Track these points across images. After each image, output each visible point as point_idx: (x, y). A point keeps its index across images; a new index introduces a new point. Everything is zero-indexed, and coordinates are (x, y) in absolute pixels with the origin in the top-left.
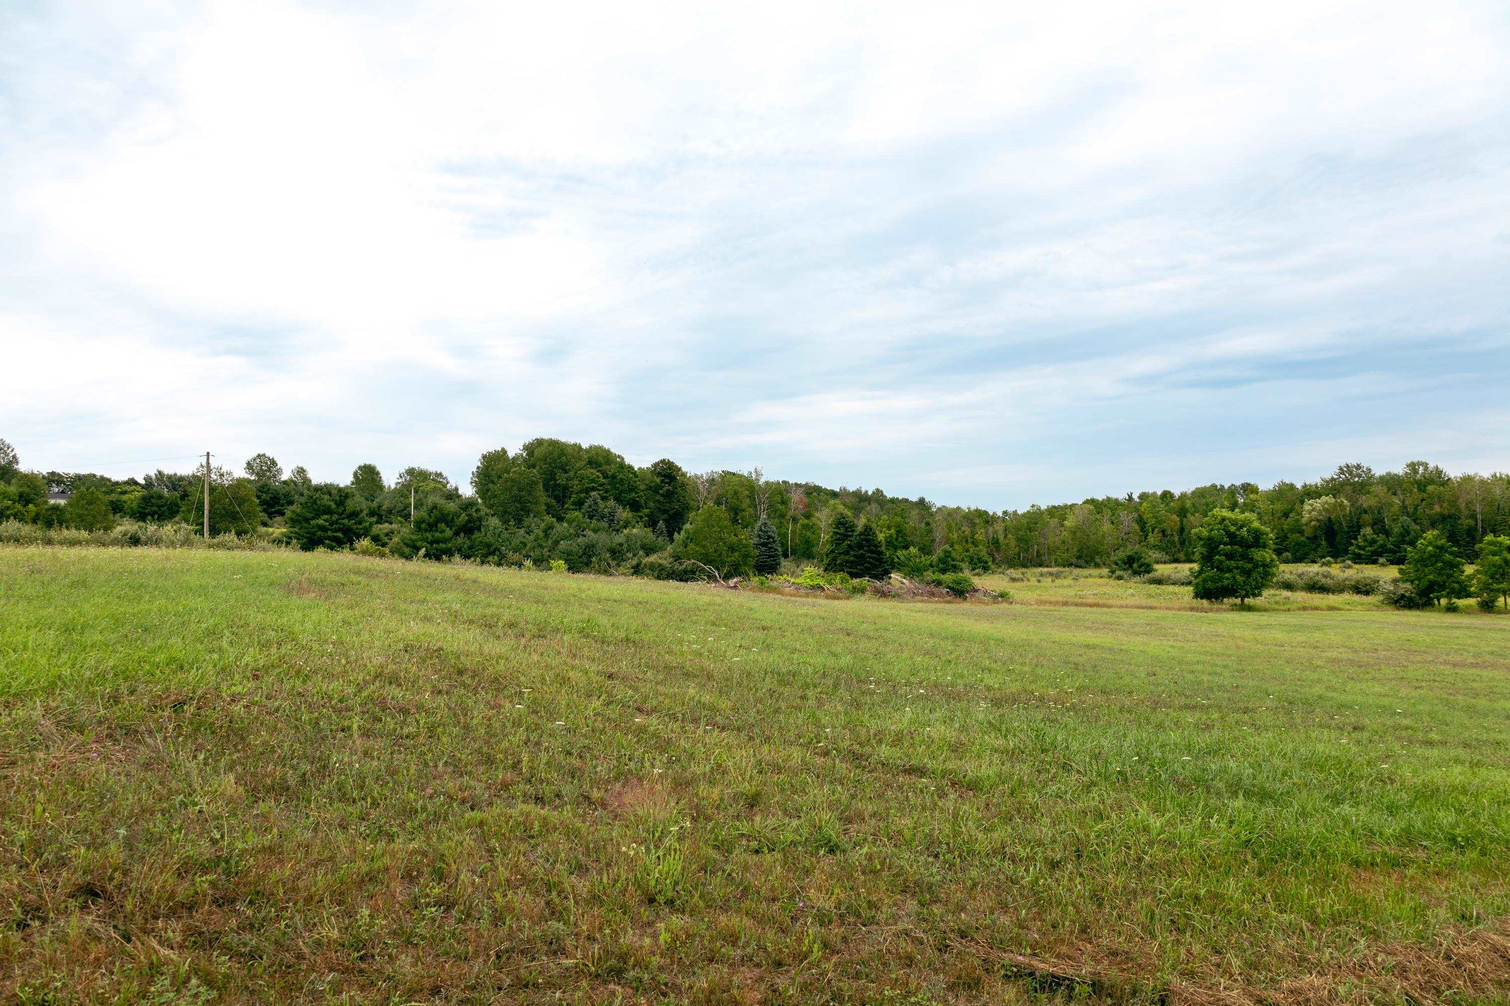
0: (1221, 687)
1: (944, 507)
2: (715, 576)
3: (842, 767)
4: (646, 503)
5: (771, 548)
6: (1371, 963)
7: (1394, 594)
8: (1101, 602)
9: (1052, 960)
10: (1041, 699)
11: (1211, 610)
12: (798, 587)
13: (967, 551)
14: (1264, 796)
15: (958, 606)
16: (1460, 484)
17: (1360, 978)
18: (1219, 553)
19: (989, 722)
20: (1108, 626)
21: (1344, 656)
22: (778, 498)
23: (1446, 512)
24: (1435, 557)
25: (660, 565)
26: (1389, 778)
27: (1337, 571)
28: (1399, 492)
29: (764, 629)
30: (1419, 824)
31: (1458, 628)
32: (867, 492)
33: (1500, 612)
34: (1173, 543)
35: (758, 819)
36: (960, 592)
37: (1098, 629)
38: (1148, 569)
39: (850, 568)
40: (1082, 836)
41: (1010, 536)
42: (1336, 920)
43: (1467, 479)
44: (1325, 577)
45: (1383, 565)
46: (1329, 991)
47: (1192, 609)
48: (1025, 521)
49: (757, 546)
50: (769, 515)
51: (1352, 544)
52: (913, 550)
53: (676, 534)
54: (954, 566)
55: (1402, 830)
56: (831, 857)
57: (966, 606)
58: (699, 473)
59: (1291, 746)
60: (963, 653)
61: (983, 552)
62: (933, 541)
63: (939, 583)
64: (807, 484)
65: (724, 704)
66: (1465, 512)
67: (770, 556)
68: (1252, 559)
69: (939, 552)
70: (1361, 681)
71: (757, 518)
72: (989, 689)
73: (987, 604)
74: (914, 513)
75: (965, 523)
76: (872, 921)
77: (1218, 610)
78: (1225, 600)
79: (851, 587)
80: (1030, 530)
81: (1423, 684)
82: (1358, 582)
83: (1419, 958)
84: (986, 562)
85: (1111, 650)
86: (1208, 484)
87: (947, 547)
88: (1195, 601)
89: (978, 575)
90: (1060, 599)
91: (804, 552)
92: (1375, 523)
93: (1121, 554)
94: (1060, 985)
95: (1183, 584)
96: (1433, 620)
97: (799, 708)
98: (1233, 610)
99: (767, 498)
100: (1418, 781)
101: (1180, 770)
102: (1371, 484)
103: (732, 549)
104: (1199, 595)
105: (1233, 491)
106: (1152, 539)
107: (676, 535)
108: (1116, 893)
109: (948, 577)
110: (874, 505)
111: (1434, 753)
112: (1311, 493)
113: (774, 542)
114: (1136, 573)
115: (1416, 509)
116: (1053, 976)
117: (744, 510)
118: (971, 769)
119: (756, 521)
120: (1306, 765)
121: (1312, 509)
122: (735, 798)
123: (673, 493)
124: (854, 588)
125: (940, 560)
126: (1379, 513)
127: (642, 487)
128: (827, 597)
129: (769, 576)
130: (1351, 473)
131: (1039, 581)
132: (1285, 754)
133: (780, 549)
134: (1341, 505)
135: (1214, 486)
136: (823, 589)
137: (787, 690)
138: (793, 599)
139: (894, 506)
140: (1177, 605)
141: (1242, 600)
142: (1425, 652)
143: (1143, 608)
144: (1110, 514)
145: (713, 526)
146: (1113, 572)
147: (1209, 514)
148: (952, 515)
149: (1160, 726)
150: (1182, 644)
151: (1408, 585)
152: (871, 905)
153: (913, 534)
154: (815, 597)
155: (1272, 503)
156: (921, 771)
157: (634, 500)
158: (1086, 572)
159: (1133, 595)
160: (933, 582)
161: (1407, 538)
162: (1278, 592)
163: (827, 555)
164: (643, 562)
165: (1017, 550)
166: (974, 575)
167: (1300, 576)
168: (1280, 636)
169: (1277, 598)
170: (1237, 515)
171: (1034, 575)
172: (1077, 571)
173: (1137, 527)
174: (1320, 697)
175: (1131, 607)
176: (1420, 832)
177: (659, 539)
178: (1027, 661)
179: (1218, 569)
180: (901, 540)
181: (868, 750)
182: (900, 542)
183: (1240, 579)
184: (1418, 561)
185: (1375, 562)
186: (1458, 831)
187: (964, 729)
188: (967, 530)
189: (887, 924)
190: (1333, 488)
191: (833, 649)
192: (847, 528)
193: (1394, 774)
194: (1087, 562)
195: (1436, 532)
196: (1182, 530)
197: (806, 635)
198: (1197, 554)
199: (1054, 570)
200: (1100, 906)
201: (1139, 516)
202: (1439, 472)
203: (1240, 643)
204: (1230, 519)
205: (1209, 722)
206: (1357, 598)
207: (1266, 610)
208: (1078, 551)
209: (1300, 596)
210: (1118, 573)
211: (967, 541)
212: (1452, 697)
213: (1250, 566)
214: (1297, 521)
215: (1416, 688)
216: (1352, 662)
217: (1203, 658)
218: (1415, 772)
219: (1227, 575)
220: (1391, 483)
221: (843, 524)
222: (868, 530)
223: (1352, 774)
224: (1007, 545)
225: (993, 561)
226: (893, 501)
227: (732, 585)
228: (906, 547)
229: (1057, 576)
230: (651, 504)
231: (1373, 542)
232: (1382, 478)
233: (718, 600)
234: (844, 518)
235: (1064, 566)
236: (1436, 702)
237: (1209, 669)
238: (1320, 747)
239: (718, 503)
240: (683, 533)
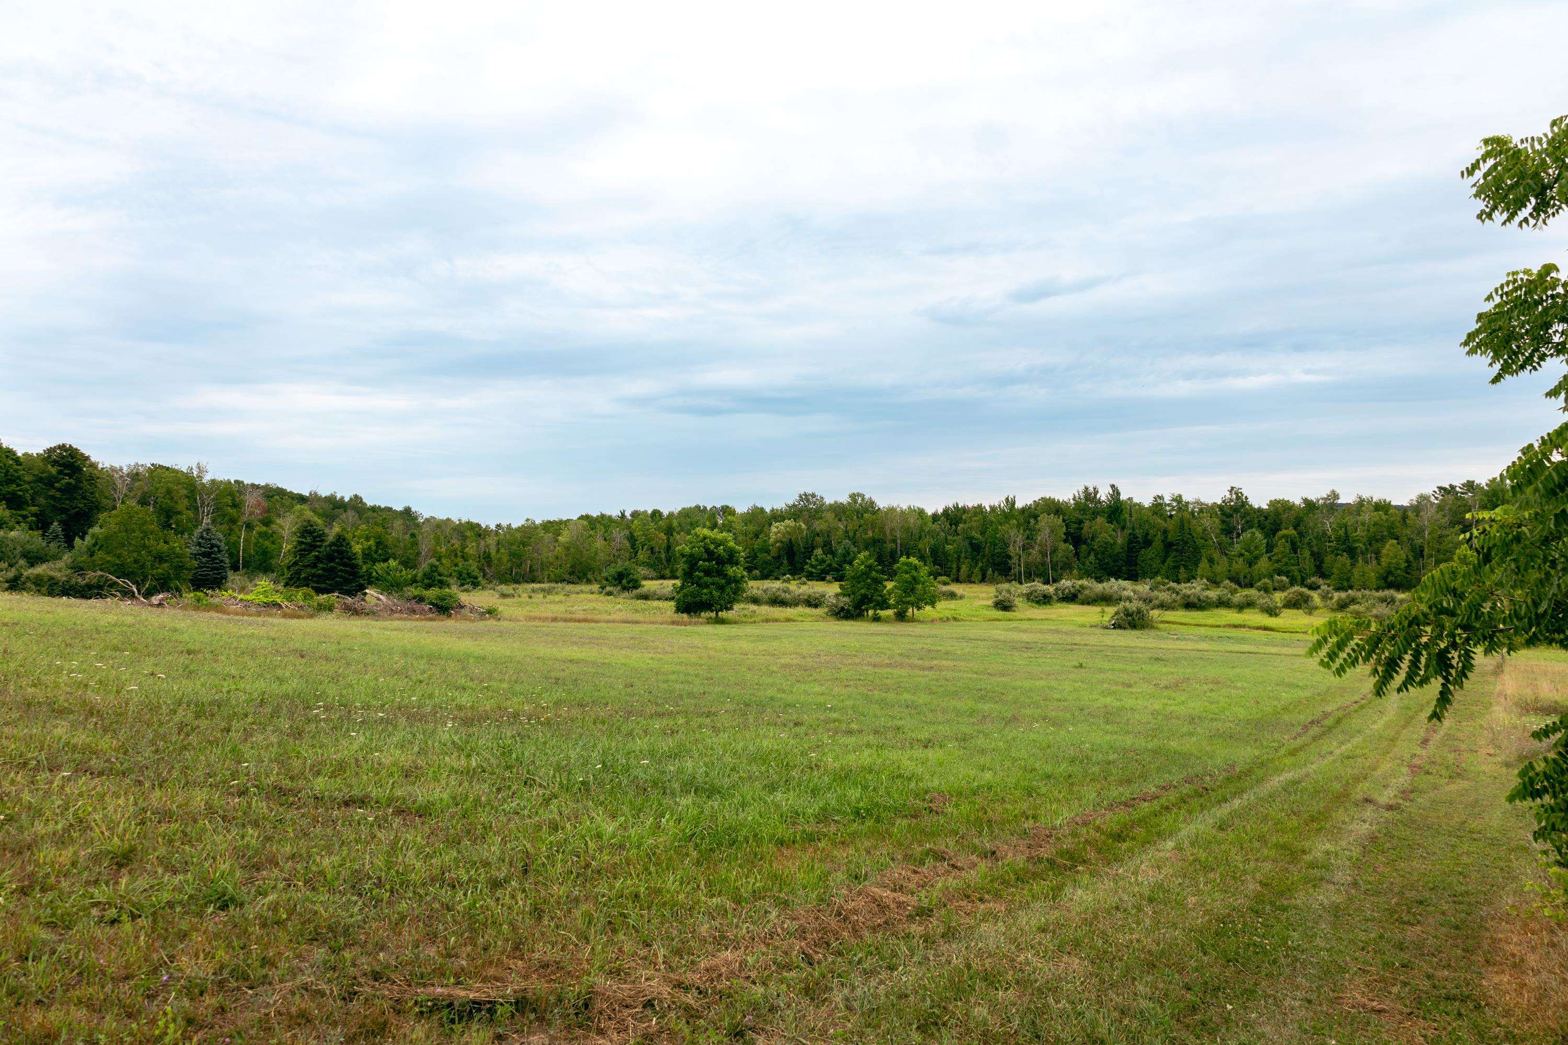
0: (691, 695)
1: (432, 518)
2: (133, 593)
3: (260, 806)
4: (33, 499)
5: (215, 559)
6: (779, 930)
7: (836, 607)
8: (589, 617)
9: (477, 985)
10: (516, 715)
11: (690, 624)
12: (247, 604)
13: (456, 565)
14: (712, 791)
15: (441, 623)
16: (886, 513)
17: (768, 945)
18: (698, 570)
19: (454, 743)
20: (594, 641)
21: (795, 661)
22: (228, 500)
23: (876, 537)
24: (866, 574)
25: (51, 578)
26: (816, 765)
27: (797, 587)
28: (843, 519)
29: (189, 652)
30: (833, 802)
31: (879, 635)
32: (343, 498)
33: (909, 621)
34: (659, 559)
35: (124, 881)
36: (443, 608)
37: (583, 644)
38: (636, 585)
39: (318, 582)
40: (531, 851)
41: (502, 550)
42: (756, 895)
43: (892, 510)
44: (785, 592)
45: (830, 582)
46: (740, 964)
47: (673, 623)
48: (518, 535)
49: (195, 556)
50: (214, 521)
51: (807, 563)
52: (392, 563)
53: (77, 539)
54: (441, 582)
55: (821, 808)
56: (222, 914)
57: (450, 623)
58: (117, 465)
59: (741, 744)
60: (438, 672)
61: (473, 567)
62: (418, 554)
63: (421, 599)
64: (267, 485)
65: (106, 743)
66: (889, 537)
67: (213, 569)
68: (726, 575)
69: (424, 567)
70: (805, 683)
71: (198, 523)
72: (460, 708)
73: (473, 621)
74: (398, 524)
75: (455, 536)
76: (265, 981)
77: (695, 624)
78: (702, 614)
79: (315, 604)
80: (524, 545)
81: (852, 683)
82: (809, 596)
83: (817, 919)
84: (476, 578)
85: (594, 663)
86: (693, 505)
87: (433, 561)
88: (676, 615)
89: (467, 591)
90: (550, 615)
91: (261, 564)
92: (825, 545)
93: (612, 570)
94: (479, 1010)
95: (666, 599)
96: (862, 628)
97: (214, 743)
98: (708, 623)
99: (213, 500)
100: (837, 765)
101: (642, 775)
102: (822, 512)
103: (160, 558)
104: (679, 610)
105: (714, 512)
106: (642, 556)
107: (77, 541)
108: (559, 903)
109: (432, 593)
110: (351, 513)
111: (852, 740)
112: (777, 516)
113: (220, 551)
114: (625, 589)
115: (855, 534)
116: (474, 1002)
117: (179, 513)
118: (421, 793)
119: (196, 527)
120: (752, 760)
121: (777, 530)
122: (96, 859)
123: (76, 488)
124: (320, 605)
125: (425, 575)
126: (828, 536)
127: (28, 478)
128: (285, 616)
129: (210, 592)
130: (808, 500)
131: (530, 597)
132: (737, 751)
133: (227, 561)
134: (799, 528)
135: (698, 507)
136: (280, 606)
137: (204, 723)
138: (237, 618)
139: (375, 515)
140: (660, 619)
141: (717, 614)
142: (855, 656)
143: (629, 622)
144: (603, 530)
145: (134, 531)
146: (603, 588)
147: (693, 532)
148: (440, 527)
149: (630, 734)
150: (661, 656)
151: (846, 599)
152: (266, 962)
153: (395, 546)
154: (270, 615)
155: (746, 525)
156: (363, 802)
157: (14, 494)
158: (578, 588)
159: (620, 610)
160: (414, 598)
161: (847, 559)
162: (746, 606)
163: (289, 568)
164: (25, 574)
165: (509, 565)
166: (463, 591)
167: (765, 591)
168: (745, 645)
169: (746, 612)
170: (716, 535)
171: (525, 591)
172: (569, 587)
173: (628, 544)
174: (772, 699)
175: (618, 622)
176: (834, 809)
177: (52, 545)
178: (506, 677)
179: (698, 585)
180: (381, 551)
181: (301, 783)
182: (380, 555)
183: (716, 594)
184: (853, 578)
185: (823, 579)
186: (861, 804)
187: (422, 752)
188: (457, 544)
189: (281, 981)
190: (794, 513)
191: (279, 672)
192: (315, 537)
193: (820, 761)
194: (579, 578)
195: (867, 553)
196: (669, 548)
197: (246, 658)
198: (680, 570)
199: (545, 586)
200: (540, 918)
201: (631, 533)
202: (872, 503)
203: (712, 653)
204: (710, 537)
205: (675, 728)
206: (808, 610)
207: (736, 623)
208: (571, 567)
209: (765, 610)
210: (609, 589)
211: (456, 556)
212: (870, 693)
213: (723, 581)
214: (765, 541)
215: (846, 686)
216: (799, 667)
217: (678, 667)
218: (836, 758)
219: (705, 591)
220: (838, 510)
221: (310, 533)
222: (340, 540)
223: (787, 764)
224: (499, 560)
225: (484, 576)
226: (374, 509)
227: (156, 602)
228: (386, 560)
229: (549, 592)
230: (42, 501)
231: (823, 561)
232: (831, 505)
233: (129, 619)
234: (312, 526)
235: (557, 582)
236: (858, 697)
237: (682, 678)
238: (765, 743)
239: (143, 502)
240: (88, 538)
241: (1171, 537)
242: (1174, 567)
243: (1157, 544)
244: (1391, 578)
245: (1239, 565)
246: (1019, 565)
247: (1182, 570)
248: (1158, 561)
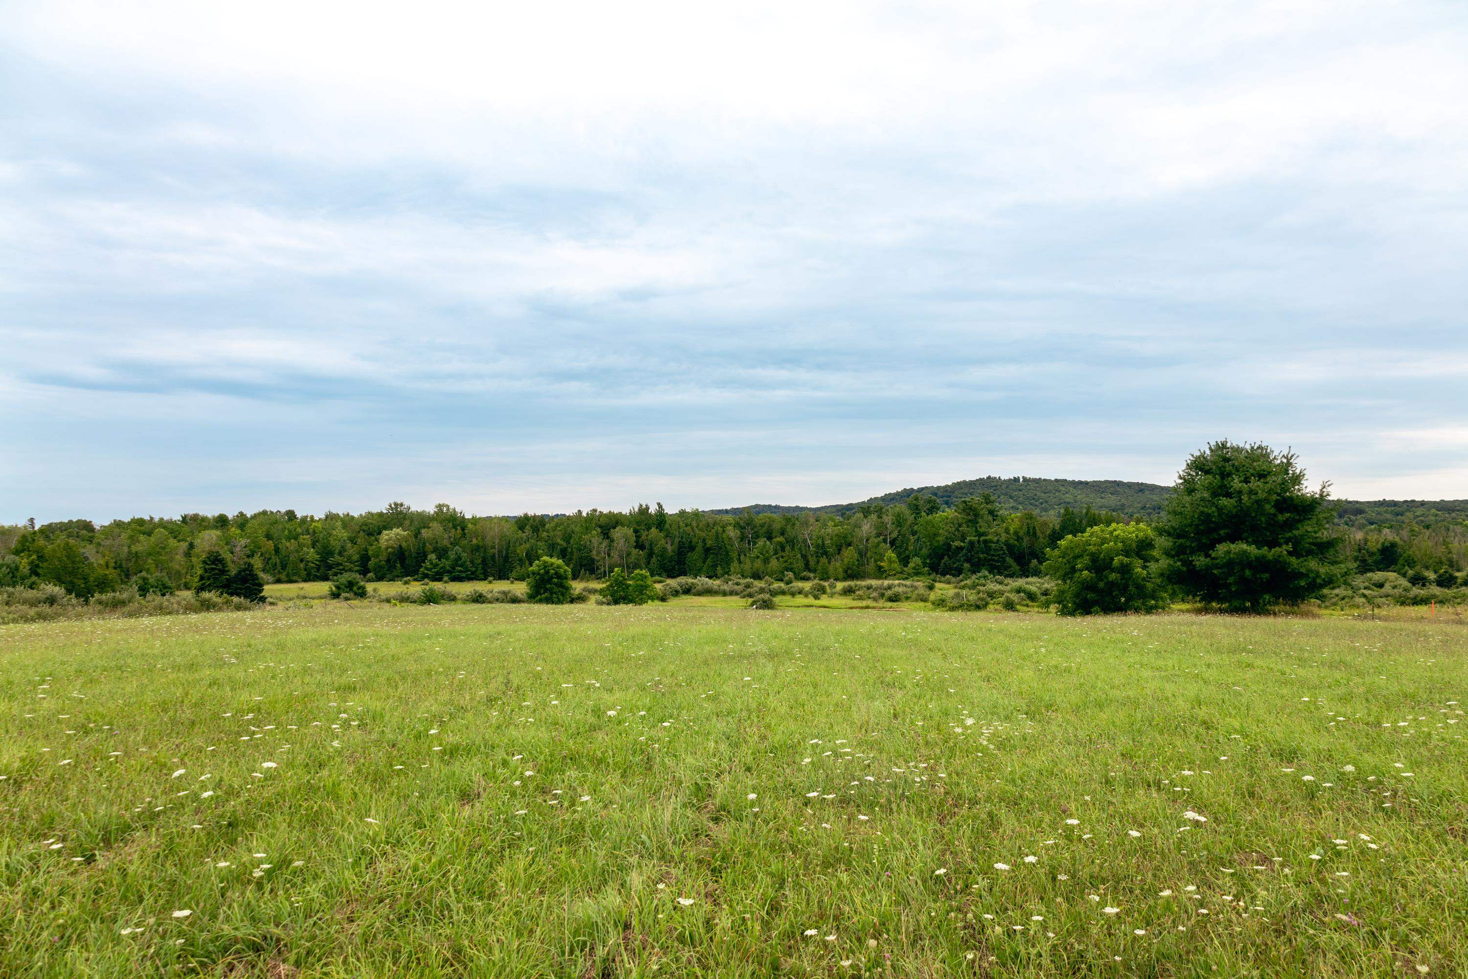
241: (709, 543)
242: (713, 566)
243: (699, 548)
244: (849, 572)
245: (758, 564)
246: (605, 566)
247: (719, 568)
248: (701, 561)
